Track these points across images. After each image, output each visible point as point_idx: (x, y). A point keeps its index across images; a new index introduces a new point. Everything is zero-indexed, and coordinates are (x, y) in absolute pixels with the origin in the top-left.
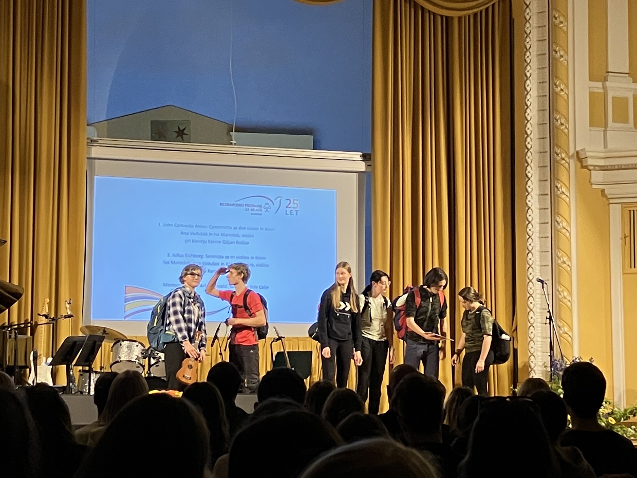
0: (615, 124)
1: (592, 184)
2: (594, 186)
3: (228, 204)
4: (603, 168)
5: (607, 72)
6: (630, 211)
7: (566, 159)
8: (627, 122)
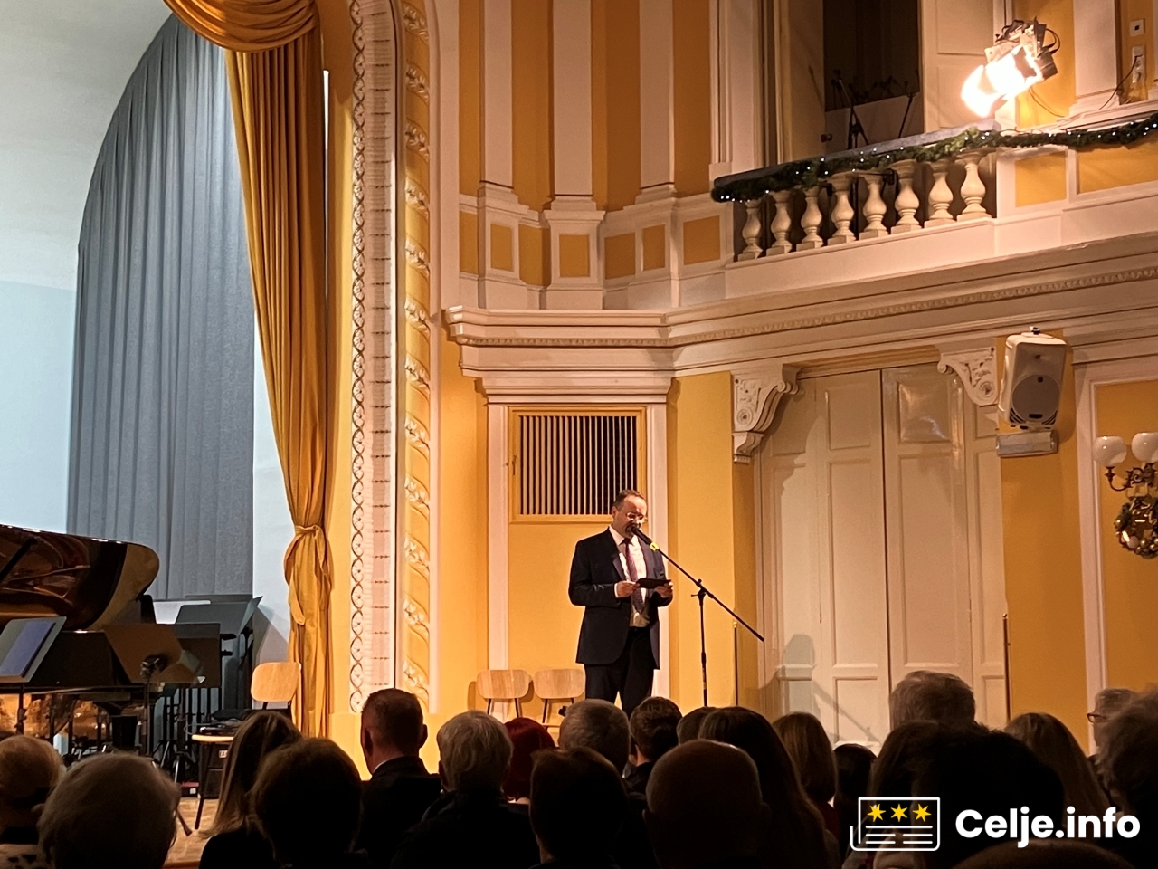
0: (494, 270)
1: (462, 368)
2: (466, 372)
4: (479, 343)
5: (481, 181)
6: (522, 417)
7: (427, 322)
8: (510, 269)
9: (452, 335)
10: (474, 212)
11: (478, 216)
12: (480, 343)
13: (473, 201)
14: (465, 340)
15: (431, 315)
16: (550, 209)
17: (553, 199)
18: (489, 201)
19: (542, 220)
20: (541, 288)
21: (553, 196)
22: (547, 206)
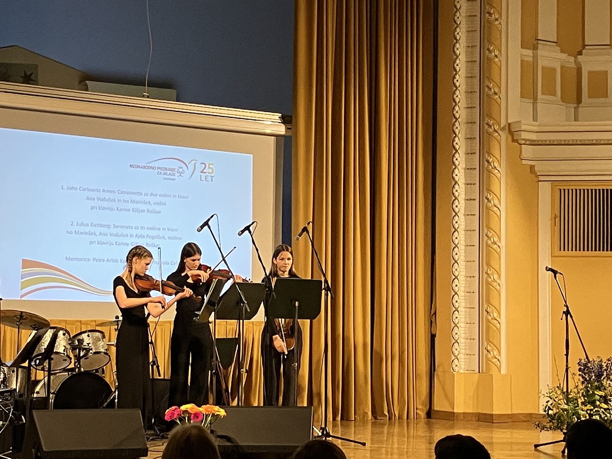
0: (543, 96)
1: (522, 159)
2: (524, 162)
3: (138, 166)
5: (536, 40)
6: (561, 190)
7: (499, 131)
8: (555, 94)
9: (515, 138)
10: (531, 59)
11: (533, 63)
12: (533, 143)
13: (530, 52)
14: (523, 142)
15: (502, 127)
16: (581, 55)
17: (584, 48)
18: (540, 52)
19: (576, 62)
20: (575, 105)
21: (584, 46)
22: (580, 53)
